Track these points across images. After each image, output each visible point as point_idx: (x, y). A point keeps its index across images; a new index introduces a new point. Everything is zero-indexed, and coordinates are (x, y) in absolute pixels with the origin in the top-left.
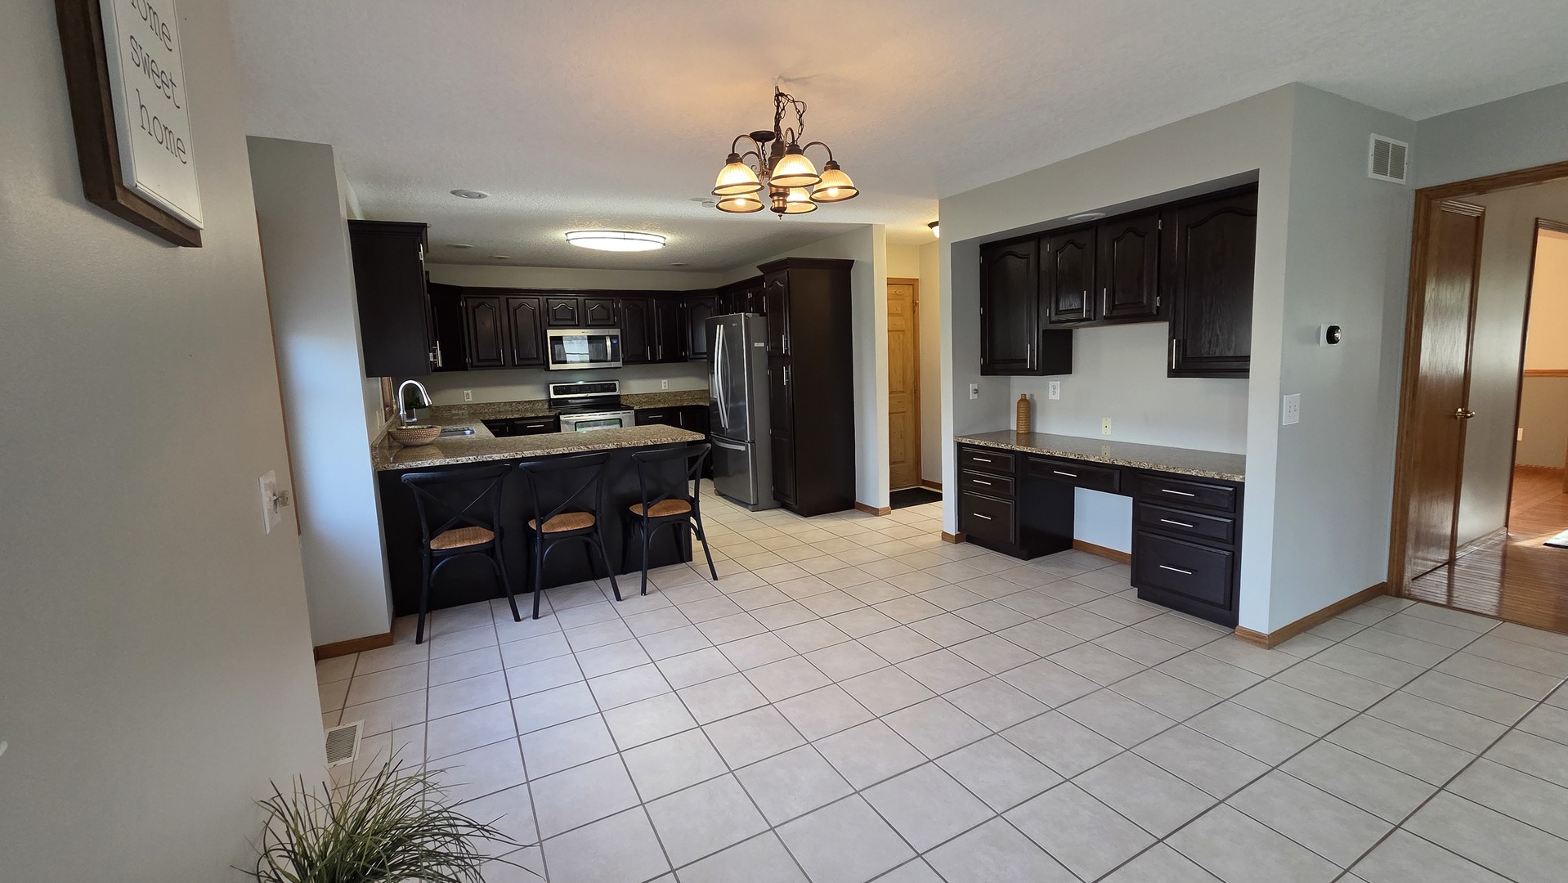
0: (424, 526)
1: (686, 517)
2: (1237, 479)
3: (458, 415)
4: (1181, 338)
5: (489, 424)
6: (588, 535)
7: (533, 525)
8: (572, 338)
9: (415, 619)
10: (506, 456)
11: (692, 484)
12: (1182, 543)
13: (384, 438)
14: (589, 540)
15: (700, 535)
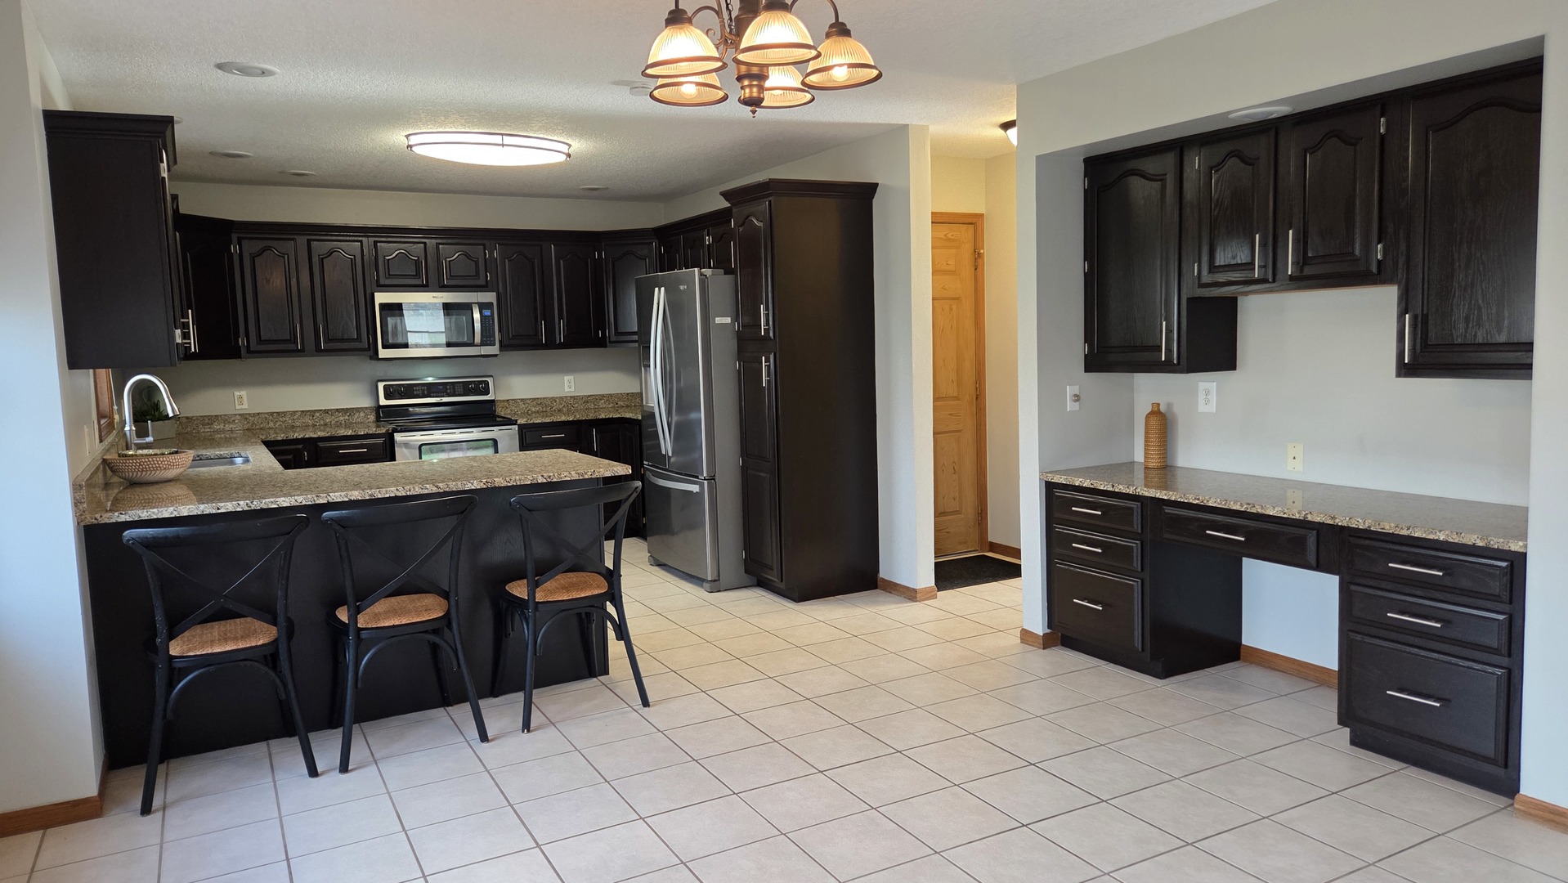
0: (159, 617)
1: (597, 602)
2: (1515, 546)
3: (223, 431)
4: (1419, 311)
5: (274, 447)
6: (435, 632)
7: (343, 615)
8: (418, 307)
9: (139, 774)
10: (302, 500)
11: (609, 546)
12: (1423, 653)
13: (98, 468)
14: (437, 640)
15: (622, 633)
